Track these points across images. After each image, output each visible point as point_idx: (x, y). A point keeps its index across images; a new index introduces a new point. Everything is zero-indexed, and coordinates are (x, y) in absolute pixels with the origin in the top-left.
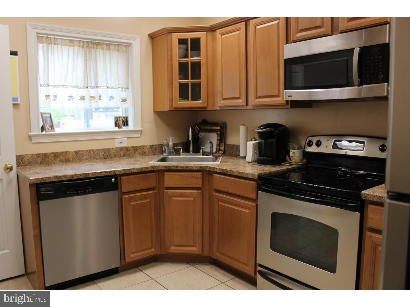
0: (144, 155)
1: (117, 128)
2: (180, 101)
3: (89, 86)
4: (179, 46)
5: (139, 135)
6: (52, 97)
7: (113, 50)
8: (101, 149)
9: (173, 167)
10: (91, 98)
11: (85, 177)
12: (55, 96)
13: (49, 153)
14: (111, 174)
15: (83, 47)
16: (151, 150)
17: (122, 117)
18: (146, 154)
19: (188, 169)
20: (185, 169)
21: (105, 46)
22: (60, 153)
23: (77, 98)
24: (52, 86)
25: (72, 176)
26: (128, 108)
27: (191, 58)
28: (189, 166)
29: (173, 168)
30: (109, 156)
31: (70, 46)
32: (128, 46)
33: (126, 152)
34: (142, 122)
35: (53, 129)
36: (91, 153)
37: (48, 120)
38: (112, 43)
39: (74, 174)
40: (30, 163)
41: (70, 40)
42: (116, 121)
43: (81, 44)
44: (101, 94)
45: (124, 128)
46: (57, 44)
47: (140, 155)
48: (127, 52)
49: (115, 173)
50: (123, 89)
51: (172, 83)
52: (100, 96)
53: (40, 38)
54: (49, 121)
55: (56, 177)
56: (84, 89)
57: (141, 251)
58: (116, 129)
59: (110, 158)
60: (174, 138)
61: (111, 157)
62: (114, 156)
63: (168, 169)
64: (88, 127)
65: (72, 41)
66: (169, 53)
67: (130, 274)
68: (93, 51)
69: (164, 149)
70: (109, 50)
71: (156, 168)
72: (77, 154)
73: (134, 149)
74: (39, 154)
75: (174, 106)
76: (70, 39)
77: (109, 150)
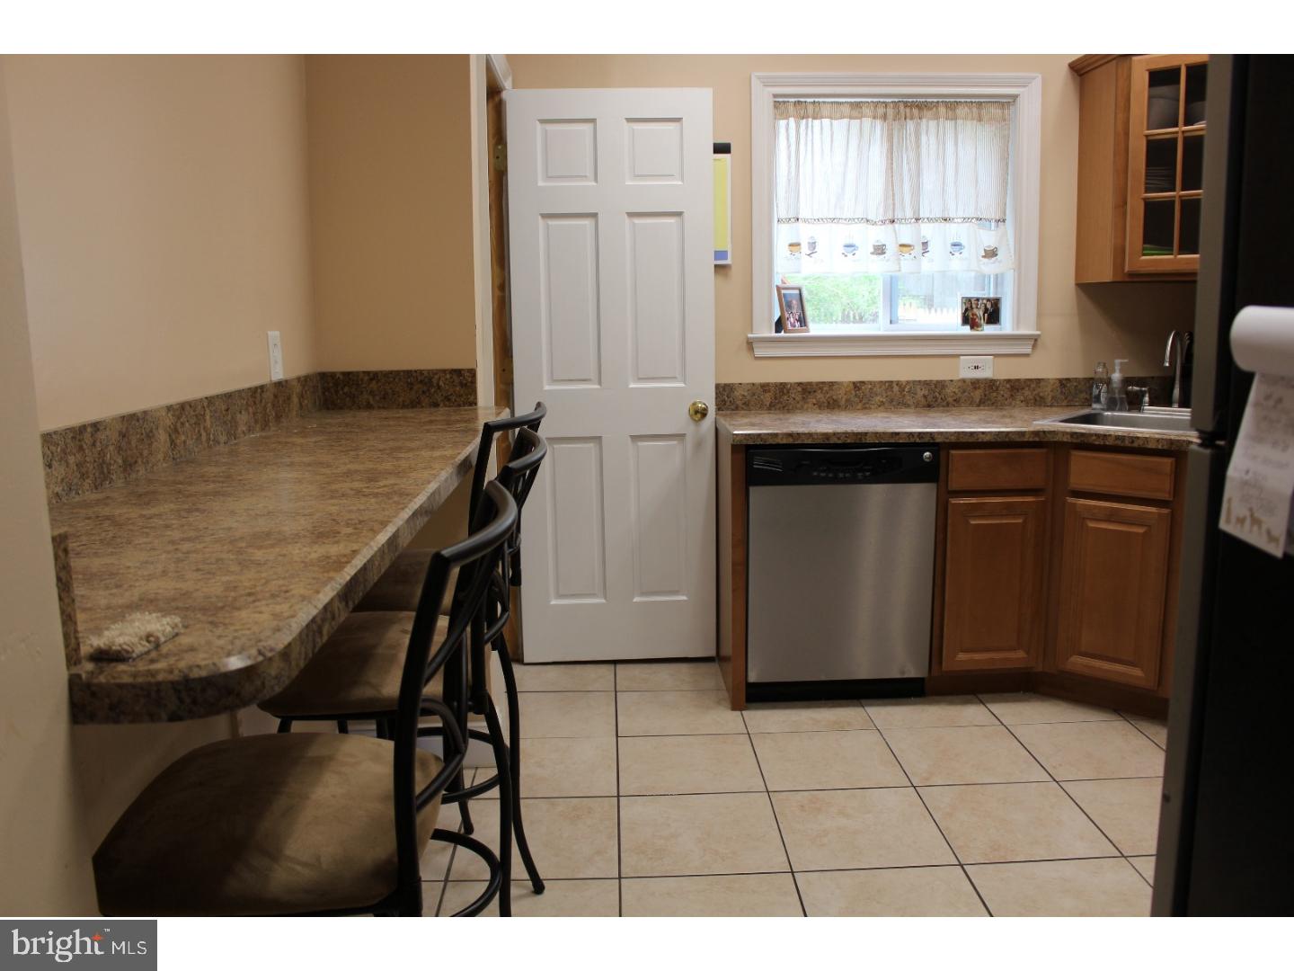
0: (1040, 405)
1: (968, 327)
2: (1144, 255)
3: (896, 217)
4: (1149, 92)
5: (1028, 350)
6: (805, 249)
7: (965, 118)
8: (920, 381)
9: (1094, 438)
10: (901, 248)
11: (858, 441)
12: (813, 245)
13: (791, 384)
14: (922, 441)
15: (885, 117)
16: (1062, 392)
17: (983, 299)
18: (1045, 402)
19: (1135, 445)
20: (1127, 443)
21: (942, 110)
22: (818, 384)
23: (866, 248)
24: (806, 221)
25: (826, 436)
26: (1002, 274)
27: (1186, 125)
28: (1138, 438)
29: (1095, 440)
30: (939, 400)
31: (851, 118)
32: (1008, 102)
33: (987, 392)
34: (1040, 315)
35: (805, 325)
36: (894, 390)
37: (795, 303)
38: (963, 100)
39: (831, 431)
40: (747, 404)
41: (851, 104)
42: (966, 310)
43: (881, 110)
44: (928, 238)
45: (989, 330)
46: (822, 118)
47: (1028, 403)
48: (1004, 120)
49: (933, 438)
50: (993, 224)
51: (1125, 203)
52: (925, 244)
53: (781, 106)
54: (796, 307)
55: (790, 435)
56: (883, 227)
57: (988, 650)
58: (966, 330)
59: (943, 406)
60: (1126, 361)
61: (945, 403)
62: (955, 400)
63: (1079, 441)
64: (891, 322)
65: (858, 105)
66: (1120, 116)
67: (951, 703)
68: (911, 125)
69: (1095, 392)
70: (955, 118)
71: (1048, 435)
72: (859, 389)
73: (1012, 387)
74: (768, 384)
75: (1127, 269)
76: (853, 100)
77: (940, 385)
